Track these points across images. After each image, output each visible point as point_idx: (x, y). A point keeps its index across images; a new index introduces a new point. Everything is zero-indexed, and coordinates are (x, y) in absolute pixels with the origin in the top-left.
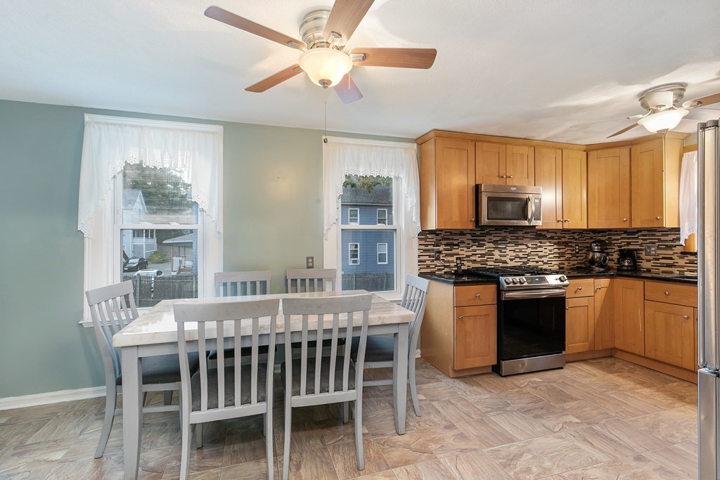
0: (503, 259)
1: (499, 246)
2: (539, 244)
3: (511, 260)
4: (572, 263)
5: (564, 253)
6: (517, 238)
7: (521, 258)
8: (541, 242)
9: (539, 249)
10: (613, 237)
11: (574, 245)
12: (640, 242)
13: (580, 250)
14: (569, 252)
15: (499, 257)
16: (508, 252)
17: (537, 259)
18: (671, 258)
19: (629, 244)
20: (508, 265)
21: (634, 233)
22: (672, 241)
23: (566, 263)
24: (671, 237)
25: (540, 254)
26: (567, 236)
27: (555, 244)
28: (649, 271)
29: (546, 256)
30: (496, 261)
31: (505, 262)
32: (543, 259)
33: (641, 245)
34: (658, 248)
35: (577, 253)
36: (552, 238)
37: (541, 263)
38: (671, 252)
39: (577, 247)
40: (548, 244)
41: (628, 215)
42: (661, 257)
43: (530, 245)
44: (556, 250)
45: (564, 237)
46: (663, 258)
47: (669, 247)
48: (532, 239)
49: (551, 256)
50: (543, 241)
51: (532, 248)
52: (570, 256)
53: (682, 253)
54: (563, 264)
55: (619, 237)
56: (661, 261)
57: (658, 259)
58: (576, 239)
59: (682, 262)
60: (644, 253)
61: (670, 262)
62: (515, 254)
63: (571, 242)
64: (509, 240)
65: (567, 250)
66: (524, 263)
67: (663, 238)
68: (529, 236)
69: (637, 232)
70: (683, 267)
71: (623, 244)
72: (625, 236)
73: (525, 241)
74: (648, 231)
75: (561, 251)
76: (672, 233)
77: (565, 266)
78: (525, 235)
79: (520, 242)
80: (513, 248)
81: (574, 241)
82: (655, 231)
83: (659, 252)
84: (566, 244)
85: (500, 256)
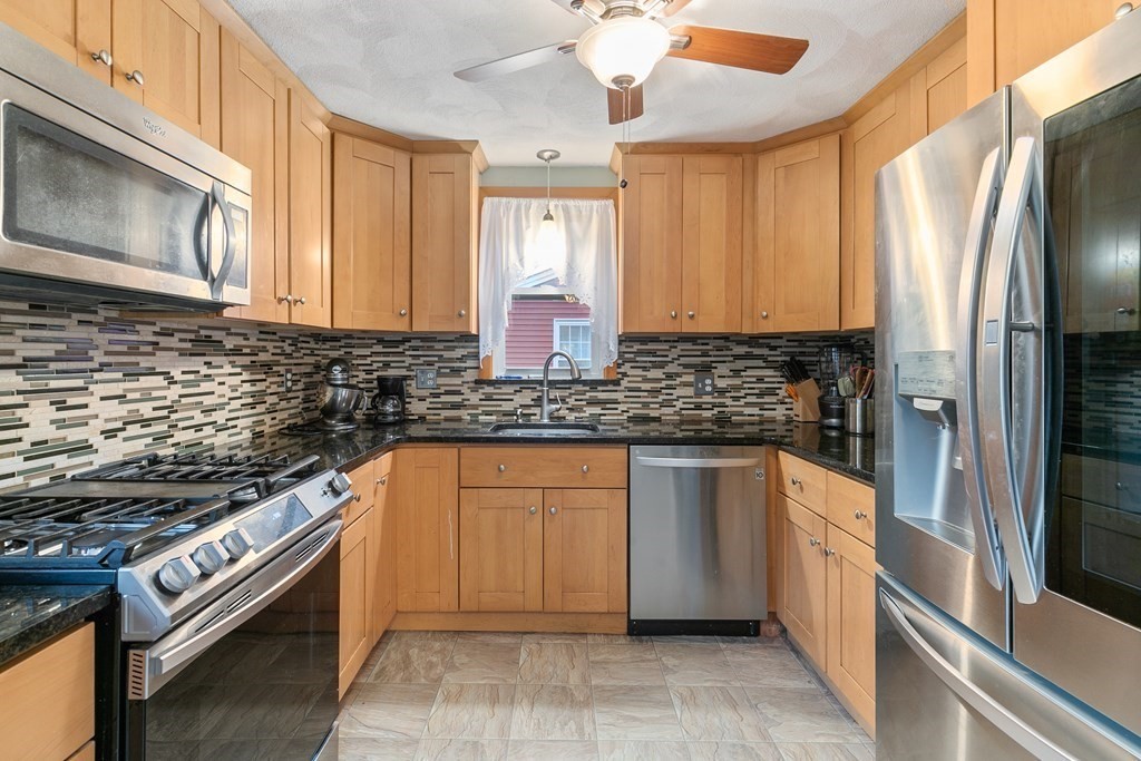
0: (74, 435)
1: (53, 384)
2: (204, 370)
3: (109, 434)
4: (280, 416)
5: (263, 393)
6: (133, 349)
7: (146, 423)
8: (208, 364)
9: (205, 386)
10: (356, 352)
11: (282, 369)
12: (409, 361)
13: (295, 382)
14: (274, 388)
15: (51, 433)
16: (95, 405)
17: (199, 418)
18: (458, 393)
19: (387, 365)
20: (98, 461)
21: (396, 343)
22: (461, 359)
23: (267, 418)
24: (459, 353)
25: (208, 401)
26: (270, 345)
27: (244, 367)
28: (422, 419)
29: (221, 407)
30: (40, 449)
31: (85, 448)
32: (215, 416)
33: (409, 368)
34: (439, 374)
35: (289, 390)
36: (237, 351)
37: (209, 430)
38: (458, 381)
39: (289, 376)
40: (228, 369)
41: (407, 304)
42: (442, 390)
43: (177, 374)
44: (247, 387)
45: (264, 349)
46: (447, 393)
47: (456, 372)
48: (182, 353)
49: (236, 404)
50: (215, 360)
51: (185, 384)
52: (274, 399)
53: (477, 382)
54: (261, 422)
55: (367, 352)
56: (444, 398)
57: (437, 396)
58: (289, 356)
59: (474, 398)
60: (413, 383)
61: (457, 399)
62: (120, 410)
63: (278, 364)
64: (99, 357)
65: (270, 384)
66: (160, 438)
67: (446, 354)
68: (173, 342)
69: (403, 341)
70: (475, 407)
71: (375, 366)
72: (379, 348)
73: (161, 361)
74: (423, 339)
75: (260, 386)
76: (461, 344)
77: (267, 429)
78: (164, 341)
79: (145, 362)
80: (117, 389)
81: (282, 359)
82: (434, 340)
83: (441, 381)
84: (267, 367)
85: (60, 424)
